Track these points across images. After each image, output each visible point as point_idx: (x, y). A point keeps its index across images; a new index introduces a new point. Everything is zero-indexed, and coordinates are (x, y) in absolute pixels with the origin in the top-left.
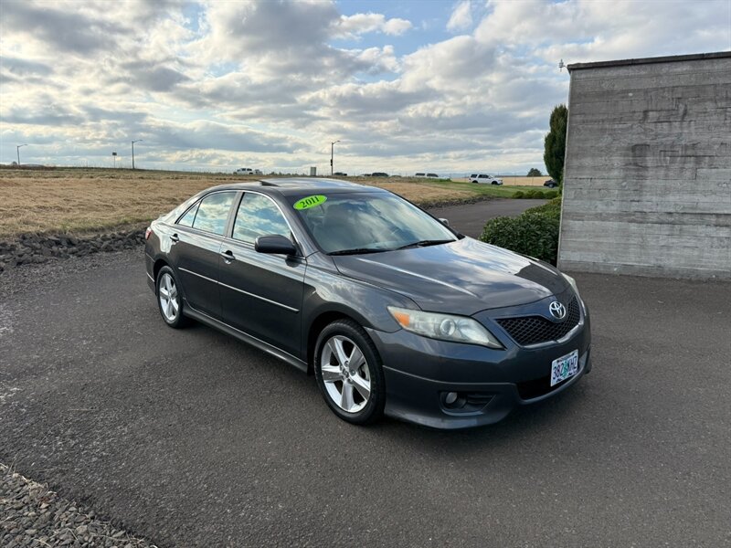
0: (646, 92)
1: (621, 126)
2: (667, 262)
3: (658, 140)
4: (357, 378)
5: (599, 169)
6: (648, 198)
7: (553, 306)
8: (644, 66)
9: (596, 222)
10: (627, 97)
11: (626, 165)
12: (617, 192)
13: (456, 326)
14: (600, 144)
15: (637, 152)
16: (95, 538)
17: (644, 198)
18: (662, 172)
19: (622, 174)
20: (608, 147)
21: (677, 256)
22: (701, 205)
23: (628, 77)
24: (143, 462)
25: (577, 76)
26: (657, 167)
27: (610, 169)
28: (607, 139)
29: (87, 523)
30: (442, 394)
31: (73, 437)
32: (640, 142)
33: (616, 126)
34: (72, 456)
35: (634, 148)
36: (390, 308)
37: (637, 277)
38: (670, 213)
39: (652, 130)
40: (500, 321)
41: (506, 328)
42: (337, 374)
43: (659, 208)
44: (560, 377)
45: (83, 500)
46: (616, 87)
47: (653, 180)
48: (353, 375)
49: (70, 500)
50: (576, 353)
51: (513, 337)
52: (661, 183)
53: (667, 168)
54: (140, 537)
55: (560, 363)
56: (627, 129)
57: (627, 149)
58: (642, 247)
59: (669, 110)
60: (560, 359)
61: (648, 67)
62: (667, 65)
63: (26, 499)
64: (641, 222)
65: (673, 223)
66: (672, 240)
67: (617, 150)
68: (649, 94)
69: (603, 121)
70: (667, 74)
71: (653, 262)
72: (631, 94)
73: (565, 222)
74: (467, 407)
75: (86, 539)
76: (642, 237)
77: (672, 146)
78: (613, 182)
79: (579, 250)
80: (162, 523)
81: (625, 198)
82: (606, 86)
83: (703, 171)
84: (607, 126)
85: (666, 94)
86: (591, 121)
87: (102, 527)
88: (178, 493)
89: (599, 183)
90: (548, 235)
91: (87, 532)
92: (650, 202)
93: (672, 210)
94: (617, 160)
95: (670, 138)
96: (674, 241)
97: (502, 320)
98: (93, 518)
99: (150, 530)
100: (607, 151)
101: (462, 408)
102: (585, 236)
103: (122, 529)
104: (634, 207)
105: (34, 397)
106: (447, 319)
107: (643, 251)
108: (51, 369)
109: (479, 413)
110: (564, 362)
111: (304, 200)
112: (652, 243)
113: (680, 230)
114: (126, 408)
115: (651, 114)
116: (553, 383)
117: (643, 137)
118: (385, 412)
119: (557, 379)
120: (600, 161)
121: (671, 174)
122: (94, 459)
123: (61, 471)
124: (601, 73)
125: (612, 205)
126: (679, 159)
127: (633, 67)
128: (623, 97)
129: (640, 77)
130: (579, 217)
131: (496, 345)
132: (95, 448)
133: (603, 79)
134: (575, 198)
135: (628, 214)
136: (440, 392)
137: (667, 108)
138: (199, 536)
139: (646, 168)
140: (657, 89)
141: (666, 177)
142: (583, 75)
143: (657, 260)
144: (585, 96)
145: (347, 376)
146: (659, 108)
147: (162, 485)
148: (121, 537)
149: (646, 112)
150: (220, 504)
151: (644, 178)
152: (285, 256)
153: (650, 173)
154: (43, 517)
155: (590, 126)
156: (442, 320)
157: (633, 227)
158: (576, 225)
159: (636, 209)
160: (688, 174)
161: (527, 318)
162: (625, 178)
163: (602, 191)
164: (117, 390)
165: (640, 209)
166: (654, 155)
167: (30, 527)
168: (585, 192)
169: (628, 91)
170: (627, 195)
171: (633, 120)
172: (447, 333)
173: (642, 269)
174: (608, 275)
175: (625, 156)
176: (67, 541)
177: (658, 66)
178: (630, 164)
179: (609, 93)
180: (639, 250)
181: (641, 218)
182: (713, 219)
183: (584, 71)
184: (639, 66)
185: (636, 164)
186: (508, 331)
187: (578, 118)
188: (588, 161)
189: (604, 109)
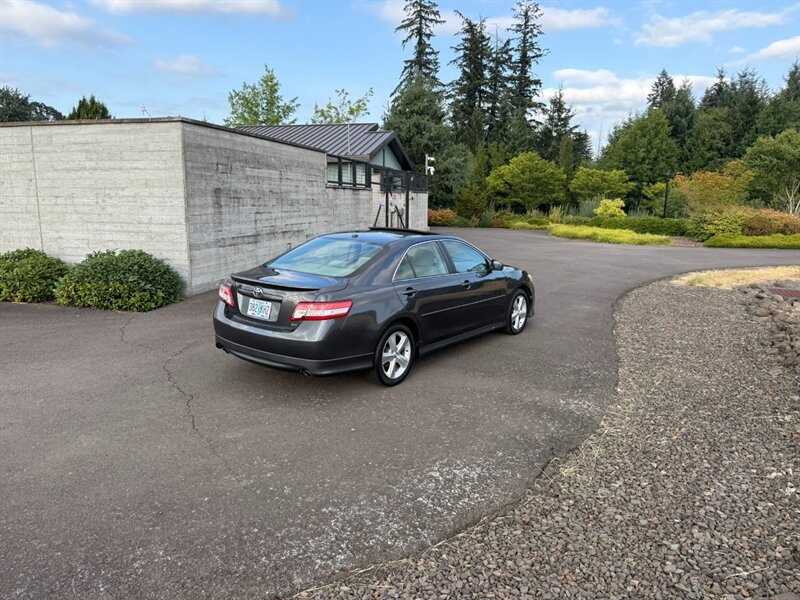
0: (216, 149)
1: (208, 174)
3: (224, 186)
5: (203, 207)
6: (225, 228)
8: (213, 130)
9: (205, 250)
11: (214, 204)
12: (212, 225)
14: (201, 187)
15: (217, 194)
17: (223, 229)
18: (228, 209)
19: (213, 211)
20: (205, 190)
22: (243, 231)
23: (207, 136)
25: (184, 129)
26: (226, 205)
27: (208, 207)
28: (204, 183)
32: (218, 187)
35: (215, 191)
38: (233, 238)
39: (221, 178)
43: (229, 235)
46: (203, 142)
47: (226, 214)
52: (228, 217)
53: (229, 206)
56: (211, 176)
57: (213, 192)
59: (226, 165)
62: (222, 132)
64: (224, 247)
65: (235, 245)
66: (235, 257)
67: (209, 192)
68: (218, 152)
69: (201, 168)
70: (222, 139)
72: (210, 150)
73: (192, 253)
76: (225, 257)
77: (229, 190)
78: (210, 218)
79: (201, 274)
81: (216, 229)
82: (199, 140)
83: (241, 208)
84: (202, 173)
85: (223, 153)
86: (196, 168)
89: (204, 218)
92: (226, 231)
93: (234, 236)
94: (210, 200)
100: (204, 193)
104: (220, 235)
113: (237, 249)
115: (220, 166)
117: (218, 183)
120: (203, 201)
121: (231, 210)
124: (196, 129)
125: (211, 235)
126: (232, 199)
128: (207, 151)
129: (212, 137)
133: (197, 134)
135: (218, 241)
137: (225, 163)
139: (222, 206)
140: (220, 148)
141: (229, 213)
142: (188, 128)
144: (190, 146)
146: (222, 162)
151: (222, 213)
153: (224, 210)
155: (195, 172)
157: (221, 250)
159: (221, 237)
160: (236, 210)
162: (214, 215)
163: (206, 225)
165: (223, 237)
166: (224, 196)
168: (198, 226)
169: (208, 147)
170: (216, 227)
171: (213, 170)
175: (213, 197)
179: (201, 146)
181: (223, 243)
182: (246, 239)
183: (188, 125)
185: (217, 203)
187: (189, 164)
188: (197, 201)
189: (200, 159)
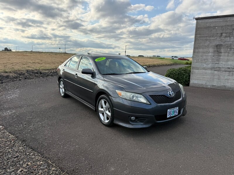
0: (222, 27)
1: (213, 38)
2: (227, 85)
3: (226, 43)
4: (107, 112)
5: (205, 53)
6: (221, 63)
7: (169, 92)
8: (221, 18)
9: (203, 70)
10: (215, 28)
11: (214, 51)
12: (211, 60)
13: (136, 97)
14: (205, 44)
15: (218, 47)
16: (23, 151)
17: (220, 63)
18: (227, 54)
19: (213, 54)
20: (208, 45)
21: (231, 82)
23: (215, 22)
24: (42, 132)
25: (198, 22)
26: (225, 52)
27: (209, 53)
28: (208, 43)
29: (23, 147)
30: (130, 117)
31: (25, 124)
32: (219, 44)
33: (211, 38)
34: (24, 129)
35: (217, 46)
36: (116, 90)
37: (216, 89)
38: (229, 68)
39: (224, 40)
40: (150, 96)
41: (152, 98)
42: (102, 111)
43: (225, 66)
44: (171, 115)
45: (23, 141)
46: (212, 25)
47: (224, 56)
48: (106, 111)
49: (20, 141)
50: (177, 108)
51: (154, 101)
52: (226, 58)
53: (229, 53)
54: (36, 151)
55: (171, 111)
56: (215, 39)
57: (215, 46)
58: (219, 79)
59: (230, 33)
60: (171, 109)
61: (223, 18)
62: (230, 18)
63: (9, 139)
64: (219, 71)
65: (230, 71)
66: (229, 77)
67: (211, 46)
68: (223, 28)
69: (207, 37)
70: (230, 21)
71: (222, 84)
72: (217, 28)
73: (193, 70)
74: (138, 122)
75: (21, 150)
76: (219, 76)
77: (231, 45)
78: (209, 57)
79: (197, 79)
80: (42, 148)
81: (213, 63)
82: (208, 25)
84: (208, 38)
85: (229, 27)
86: (203, 37)
87: (27, 148)
88: (49, 141)
89: (205, 57)
90: (187, 75)
91: (22, 149)
92: (222, 64)
93: (229, 67)
94: (211, 50)
95: (230, 43)
96: (230, 77)
97: (151, 95)
98: (25, 146)
99: (39, 149)
100: (208, 47)
101: (136, 122)
102: (199, 75)
103: (32, 149)
104: (216, 66)
105: (18, 113)
106: (133, 94)
107: (219, 81)
108: (25, 107)
109: (142, 124)
110: (172, 110)
111: (98, 59)
112: (222, 78)
113: (232, 74)
114: (42, 118)
115: (223, 34)
116: (168, 117)
117: (220, 42)
118: (114, 122)
119: (169, 115)
120: (205, 50)
121: (230, 54)
122: (29, 130)
123: (19, 133)
124: (207, 21)
125: (209, 65)
126: (233, 49)
127: (218, 18)
128: (214, 29)
129: (220, 22)
130: (198, 69)
131: (148, 103)
132: (30, 128)
133: (207, 23)
134: (196, 62)
135: (214, 68)
136: (129, 116)
137: (229, 32)
138: (51, 152)
139: (221, 52)
140: (226, 26)
141: (228, 56)
142: (200, 21)
143: (224, 84)
144: (201, 28)
145: (105, 111)
146: (226, 32)
147: (46, 138)
148: (31, 151)
149: (222, 34)
150: (60, 144)
151: (220, 56)
152: (91, 75)
153: (223, 54)
154: (12, 144)
155: (202, 38)
156: (131, 94)
157: (216, 72)
158: (196, 71)
159: (217, 66)
161: (160, 95)
162: (213, 56)
163: (205, 60)
164: (42, 113)
165: (218, 66)
166: (224, 48)
167: (8, 146)
168: (200, 60)
170: (214, 62)
171: (217, 36)
172: (133, 99)
173: (218, 87)
174: (207, 88)
175: (214, 48)
176: (16, 151)
177: (226, 18)
178: (216, 51)
179: (209, 27)
180: (217, 80)
181: (219, 69)
183: (201, 20)
184: (220, 18)
185: (218, 51)
186: (153, 99)
187: (198, 36)
188: (201, 50)
189: (207, 33)
